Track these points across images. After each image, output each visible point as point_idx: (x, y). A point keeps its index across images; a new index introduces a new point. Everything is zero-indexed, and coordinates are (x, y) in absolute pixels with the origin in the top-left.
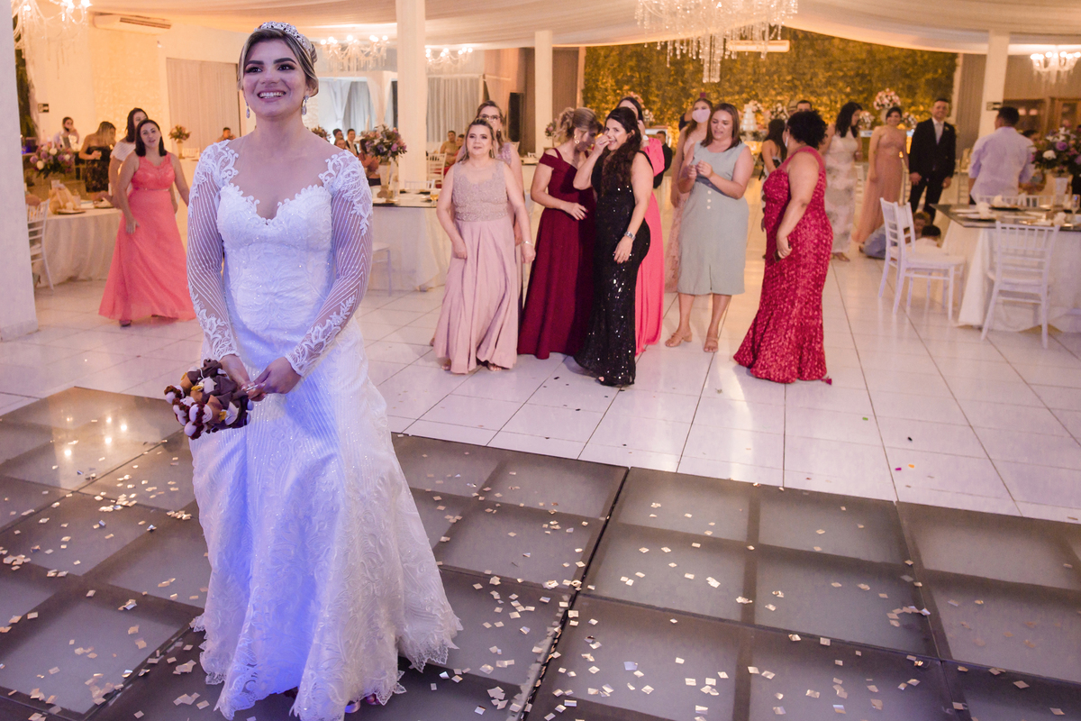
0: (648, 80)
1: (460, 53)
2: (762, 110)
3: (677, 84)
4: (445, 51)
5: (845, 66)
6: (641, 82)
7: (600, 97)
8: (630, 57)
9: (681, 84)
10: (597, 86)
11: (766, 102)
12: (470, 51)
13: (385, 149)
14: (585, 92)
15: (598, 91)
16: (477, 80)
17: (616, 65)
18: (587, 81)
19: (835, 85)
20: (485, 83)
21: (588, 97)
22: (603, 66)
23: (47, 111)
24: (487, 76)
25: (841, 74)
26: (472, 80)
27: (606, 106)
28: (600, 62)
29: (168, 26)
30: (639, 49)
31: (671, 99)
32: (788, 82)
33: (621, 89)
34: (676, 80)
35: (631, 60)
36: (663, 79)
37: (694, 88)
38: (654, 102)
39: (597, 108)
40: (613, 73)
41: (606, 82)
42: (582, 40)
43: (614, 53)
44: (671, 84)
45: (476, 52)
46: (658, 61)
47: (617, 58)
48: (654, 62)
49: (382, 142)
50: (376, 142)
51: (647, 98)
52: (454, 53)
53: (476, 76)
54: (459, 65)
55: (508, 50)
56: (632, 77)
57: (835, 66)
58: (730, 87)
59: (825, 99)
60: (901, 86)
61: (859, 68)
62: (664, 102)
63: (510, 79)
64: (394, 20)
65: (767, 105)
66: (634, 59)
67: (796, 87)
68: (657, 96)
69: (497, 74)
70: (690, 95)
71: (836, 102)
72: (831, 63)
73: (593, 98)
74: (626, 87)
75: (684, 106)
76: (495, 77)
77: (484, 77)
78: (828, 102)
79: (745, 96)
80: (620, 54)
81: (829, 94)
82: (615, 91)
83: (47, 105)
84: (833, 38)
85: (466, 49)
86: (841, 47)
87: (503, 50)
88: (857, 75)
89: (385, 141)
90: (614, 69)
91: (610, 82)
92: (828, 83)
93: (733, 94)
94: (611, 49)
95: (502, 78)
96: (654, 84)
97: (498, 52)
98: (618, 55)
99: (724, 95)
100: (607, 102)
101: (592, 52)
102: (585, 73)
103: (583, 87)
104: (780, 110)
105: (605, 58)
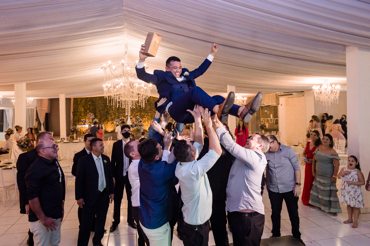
0: (95, 109)
1: (28, 100)
2: (132, 118)
3: (105, 110)
6: (93, 109)
7: (79, 114)
8: (89, 101)
9: (106, 110)
10: (78, 110)
11: (133, 115)
12: (32, 100)
14: (73, 113)
15: (78, 112)
16: (33, 109)
17: (84, 104)
18: (74, 109)
20: (36, 110)
21: (75, 114)
22: (80, 104)
24: (37, 108)
26: (31, 109)
27: (81, 117)
28: (79, 103)
30: (92, 99)
31: (103, 115)
32: (139, 109)
33: (86, 111)
34: (104, 109)
36: (101, 108)
37: (110, 111)
38: (98, 116)
39: (78, 118)
40: (84, 107)
41: (81, 109)
42: (72, 96)
43: (83, 100)
44: (103, 110)
45: (34, 100)
46: (98, 103)
47: (85, 102)
48: (97, 103)
51: (95, 114)
55: (45, 99)
56: (90, 108)
57: (151, 105)
58: (122, 111)
59: (150, 114)
62: (101, 116)
63: (45, 108)
65: (133, 116)
66: (91, 102)
67: (141, 111)
68: (99, 114)
69: (41, 107)
70: (109, 113)
71: (153, 115)
72: (150, 104)
73: (77, 115)
74: (88, 111)
75: (108, 117)
76: (40, 108)
77: (36, 108)
80: (86, 100)
81: (151, 113)
82: (84, 112)
86: (153, 99)
87: (43, 99)
90: (84, 105)
91: (82, 110)
92: (150, 110)
94: (82, 99)
95: (43, 108)
96: (97, 110)
97: (41, 100)
98: (85, 100)
99: (120, 113)
100: (81, 116)
101: (75, 99)
102: (73, 107)
103: (73, 111)
104: (138, 118)
105: (80, 101)
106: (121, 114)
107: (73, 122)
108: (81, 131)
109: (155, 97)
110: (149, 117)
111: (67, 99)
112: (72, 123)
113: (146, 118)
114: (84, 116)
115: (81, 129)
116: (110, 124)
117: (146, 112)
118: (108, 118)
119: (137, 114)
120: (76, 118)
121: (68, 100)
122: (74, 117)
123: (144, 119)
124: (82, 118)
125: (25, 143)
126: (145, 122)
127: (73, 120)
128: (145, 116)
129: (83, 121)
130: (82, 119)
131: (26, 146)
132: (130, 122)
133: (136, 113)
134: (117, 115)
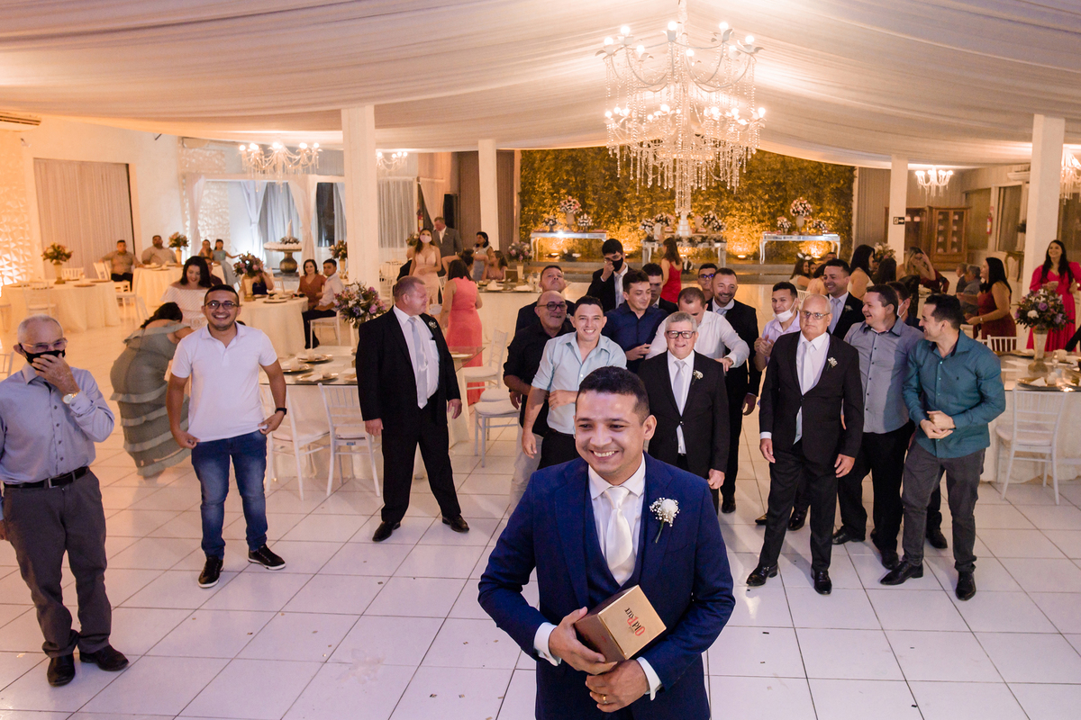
0: (584, 185)
1: (394, 156)
2: (693, 214)
3: (612, 189)
4: (379, 155)
5: (764, 175)
6: (577, 186)
7: (537, 200)
8: (566, 161)
9: (616, 189)
10: (534, 189)
11: (695, 207)
13: (362, 312)
14: (521, 194)
15: (536, 194)
16: (411, 183)
17: (552, 169)
18: (523, 185)
19: (755, 193)
20: (419, 187)
21: (525, 200)
22: (539, 168)
24: (421, 179)
25: (760, 182)
26: (405, 183)
27: (544, 209)
28: (536, 165)
29: (37, 123)
30: (574, 154)
31: (607, 203)
33: (558, 192)
34: (611, 185)
35: (567, 165)
36: (599, 183)
37: (628, 193)
38: (591, 206)
39: (535, 211)
40: (551, 179)
41: (543, 185)
42: (517, 146)
43: (550, 157)
44: (607, 188)
45: (410, 154)
46: (593, 166)
47: (553, 162)
48: (590, 167)
49: (358, 303)
50: (351, 304)
51: (584, 201)
52: (387, 156)
53: (410, 179)
54: (393, 169)
55: (441, 153)
56: (568, 181)
57: (754, 175)
59: (747, 205)
60: (810, 194)
61: (775, 177)
62: (601, 206)
63: (444, 181)
65: (696, 210)
66: (570, 163)
67: (721, 193)
68: (594, 200)
69: (431, 177)
70: (625, 200)
71: (757, 208)
73: (531, 201)
74: (563, 191)
75: (620, 210)
76: (429, 180)
77: (418, 180)
78: (750, 208)
80: (556, 158)
81: (750, 200)
82: (552, 194)
86: (759, 158)
87: (437, 153)
88: (774, 183)
89: (362, 302)
90: (551, 173)
91: (547, 186)
93: (665, 199)
94: (547, 153)
95: (436, 181)
96: (590, 188)
97: (431, 155)
98: (554, 159)
99: (657, 200)
100: (544, 205)
101: (528, 155)
102: (522, 176)
103: (519, 190)
104: (711, 217)
105: (541, 161)
106: (659, 203)
107: (521, 224)
108: (544, 251)
110: (745, 214)
111: (500, 154)
112: (519, 225)
113: (734, 216)
114: (551, 206)
115: (543, 243)
116: (627, 233)
117: (735, 199)
118: (621, 214)
119: (706, 203)
120: (529, 211)
121: (505, 158)
122: (522, 209)
123: (729, 219)
124: (545, 212)
126: (733, 228)
127: (521, 218)
128: (734, 212)
129: (550, 220)
130: (545, 215)
133: (707, 199)
134: (647, 206)
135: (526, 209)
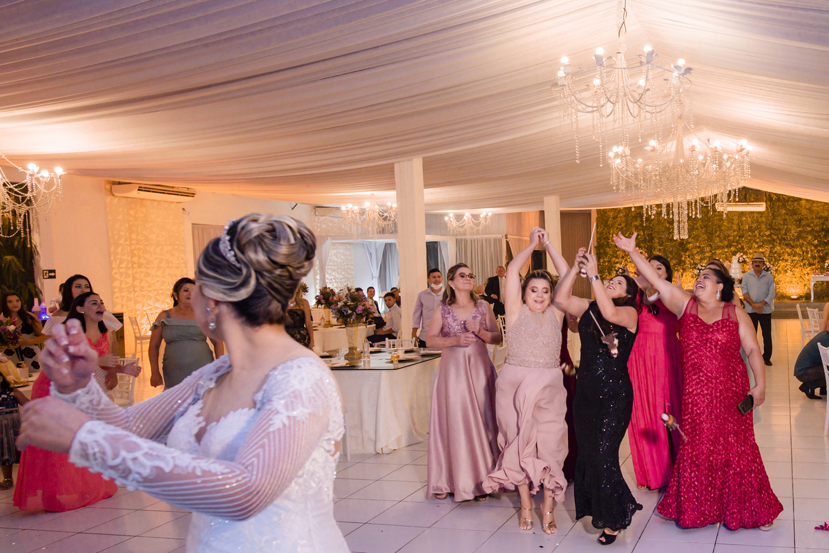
0: (651, 239)
4: (467, 214)
5: (812, 223)
6: (645, 239)
7: (610, 252)
10: (608, 242)
11: (750, 254)
12: (490, 214)
14: (596, 247)
15: (609, 247)
16: (500, 240)
17: (623, 225)
18: (599, 239)
19: (804, 238)
20: (507, 242)
21: (600, 253)
22: (612, 226)
23: (54, 277)
24: (509, 236)
25: (809, 229)
26: (495, 240)
28: (610, 222)
29: (193, 195)
31: (671, 253)
32: (767, 236)
35: (636, 221)
37: (690, 243)
39: (609, 261)
42: (593, 206)
43: (621, 215)
47: (624, 219)
51: (651, 252)
52: (476, 217)
53: (500, 236)
54: (480, 228)
57: (803, 223)
58: (721, 241)
59: (798, 250)
61: (823, 224)
64: (394, 189)
67: (774, 240)
69: (520, 235)
70: (687, 250)
71: (807, 253)
72: (800, 220)
73: (606, 254)
75: (683, 259)
76: (517, 237)
77: (506, 238)
78: (801, 253)
79: (733, 249)
80: (627, 215)
81: (801, 246)
83: (54, 271)
84: (801, 199)
85: (486, 212)
86: (807, 207)
87: (524, 213)
88: (823, 230)
92: (799, 237)
93: (723, 248)
94: (618, 211)
95: (524, 238)
96: (657, 241)
97: (519, 214)
98: (624, 216)
99: (716, 249)
100: (617, 257)
101: (602, 214)
102: (597, 232)
103: (595, 244)
105: (614, 218)
106: (718, 252)
109: (814, 202)
110: (797, 258)
113: (786, 261)
114: (623, 257)
116: (690, 279)
117: (787, 245)
118: (684, 262)
119: (761, 250)
120: (604, 262)
123: (782, 264)
124: (617, 262)
125: (346, 303)
126: (786, 271)
128: (786, 257)
129: (619, 268)
130: (618, 265)
131: (349, 312)
132: (738, 271)
133: (760, 247)
134: (707, 254)
135: (602, 260)
